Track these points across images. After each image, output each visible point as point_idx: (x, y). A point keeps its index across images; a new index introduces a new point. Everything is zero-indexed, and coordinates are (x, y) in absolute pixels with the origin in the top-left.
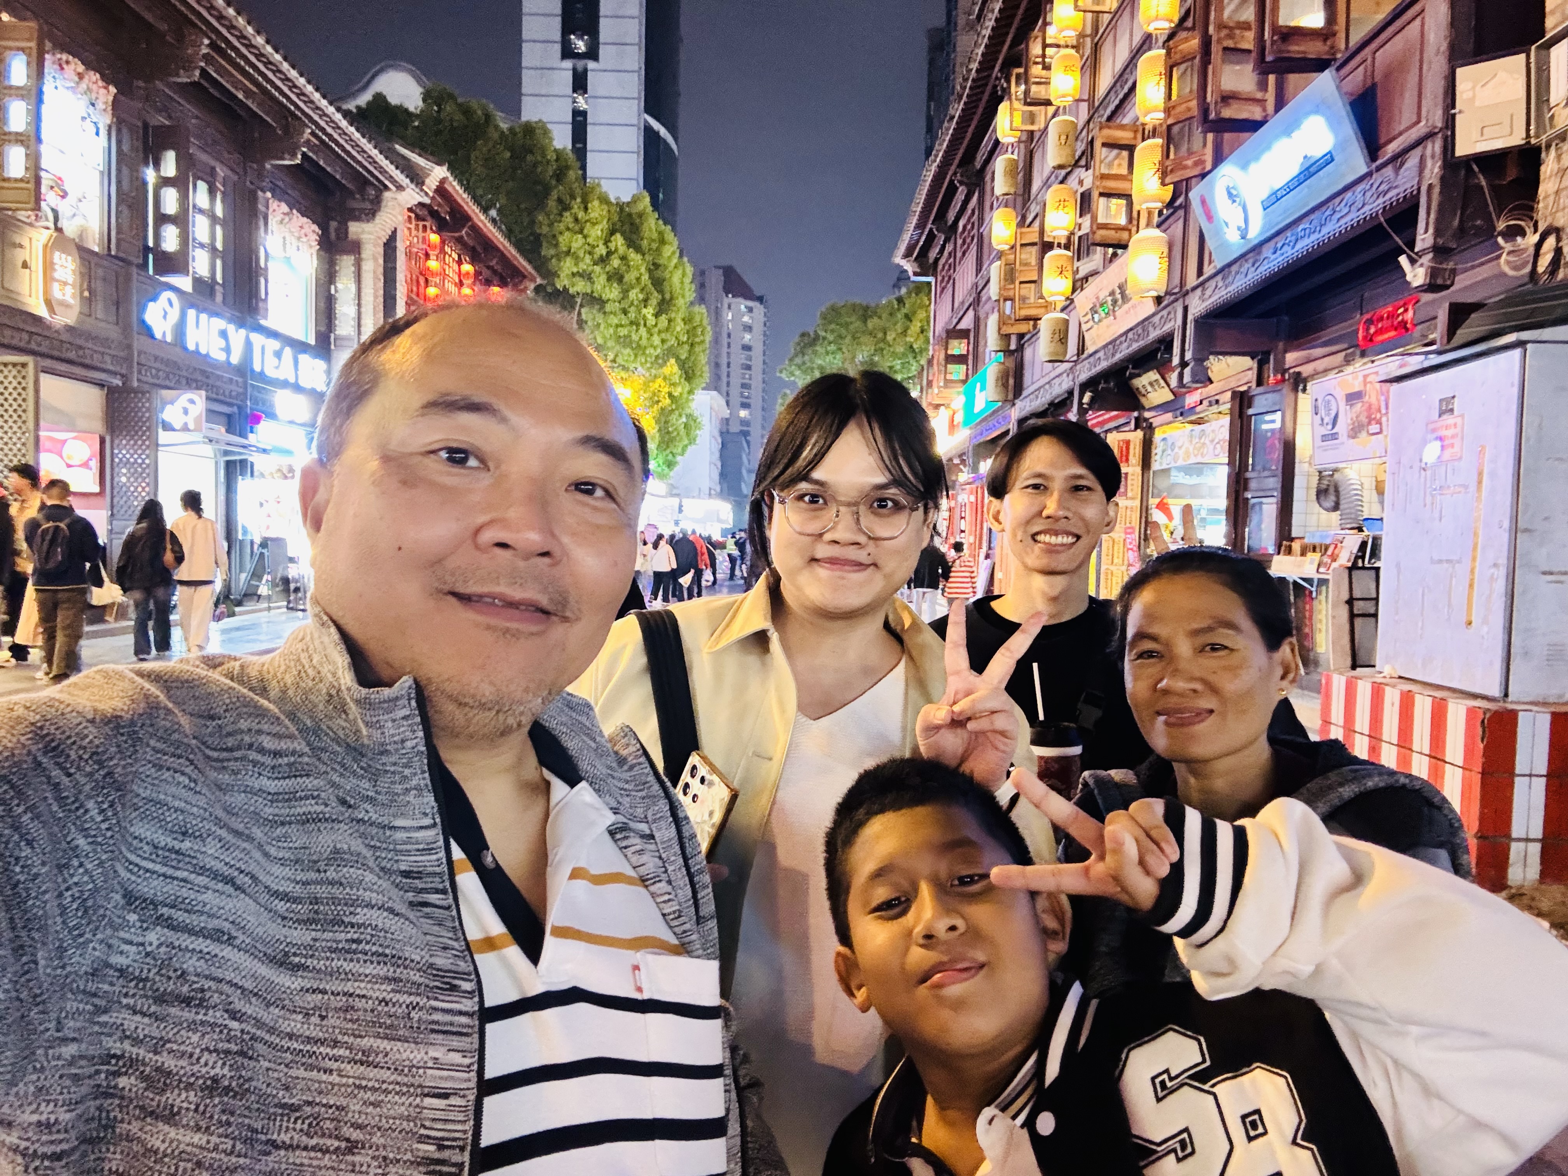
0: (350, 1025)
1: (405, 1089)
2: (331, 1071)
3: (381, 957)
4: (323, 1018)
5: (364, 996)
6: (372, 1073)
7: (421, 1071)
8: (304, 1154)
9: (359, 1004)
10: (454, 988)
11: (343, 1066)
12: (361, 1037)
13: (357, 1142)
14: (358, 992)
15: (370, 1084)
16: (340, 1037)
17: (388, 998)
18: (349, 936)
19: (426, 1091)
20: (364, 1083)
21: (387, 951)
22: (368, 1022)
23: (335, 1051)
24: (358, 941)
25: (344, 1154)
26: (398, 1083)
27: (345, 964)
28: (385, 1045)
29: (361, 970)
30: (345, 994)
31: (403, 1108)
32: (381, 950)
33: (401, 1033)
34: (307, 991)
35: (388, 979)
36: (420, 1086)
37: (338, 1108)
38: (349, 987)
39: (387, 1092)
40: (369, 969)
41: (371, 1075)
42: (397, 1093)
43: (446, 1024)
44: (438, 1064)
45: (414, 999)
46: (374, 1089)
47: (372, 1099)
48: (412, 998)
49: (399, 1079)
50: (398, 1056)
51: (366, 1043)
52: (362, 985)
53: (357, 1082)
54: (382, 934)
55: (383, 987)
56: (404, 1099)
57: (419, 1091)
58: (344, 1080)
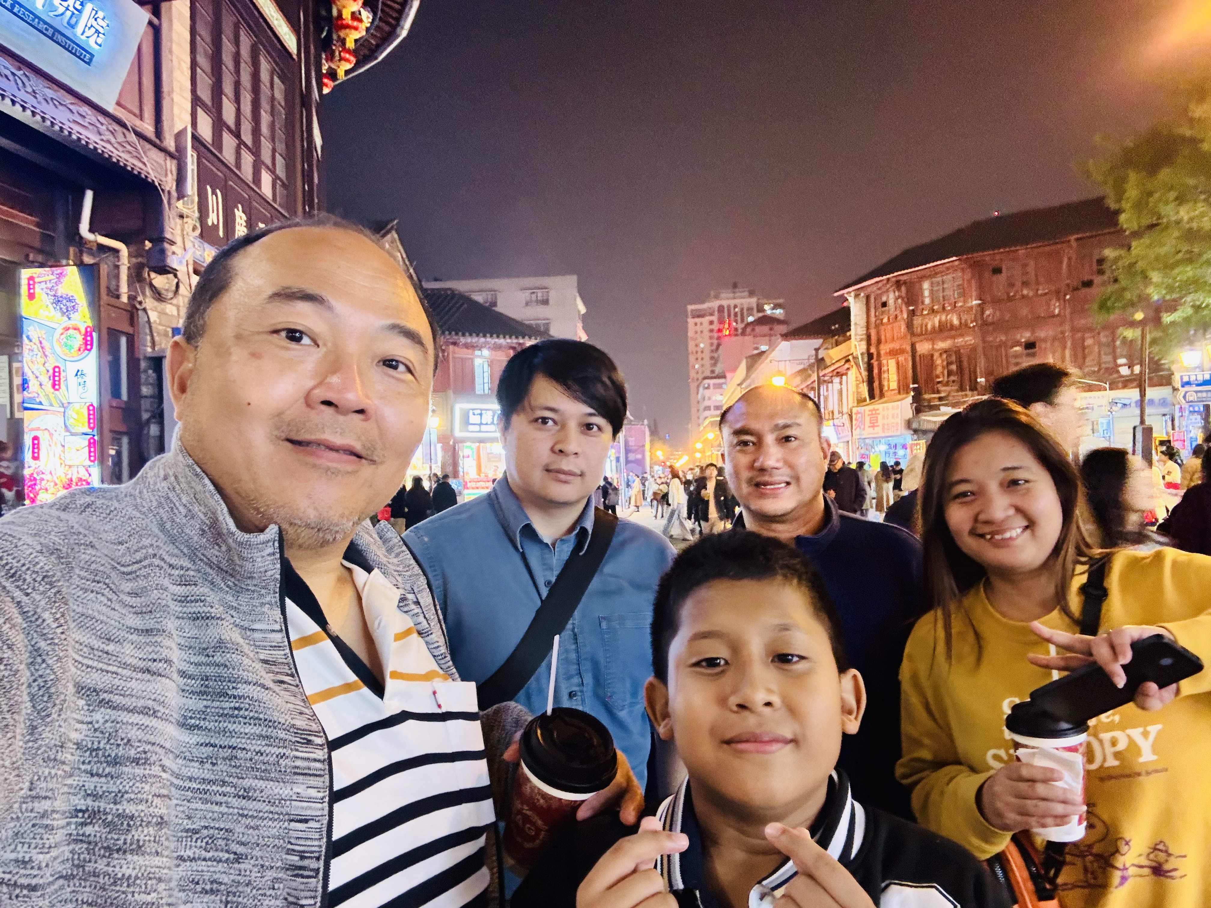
0: (234, 770)
1: (276, 816)
2: (221, 803)
3: (257, 720)
4: (213, 764)
5: (244, 749)
6: (251, 805)
7: (288, 803)
8: (204, 863)
9: (240, 754)
10: (309, 742)
11: (230, 800)
12: (243, 778)
13: (242, 855)
14: (240, 746)
15: (250, 813)
16: (227, 779)
17: (263, 750)
18: (232, 705)
19: (292, 817)
20: (246, 812)
21: (261, 716)
22: (248, 768)
23: (224, 789)
24: (239, 709)
25: (233, 863)
26: (272, 812)
27: (230, 726)
28: (261, 784)
29: (242, 730)
30: (230, 747)
31: (275, 830)
32: (256, 715)
33: (272, 775)
34: (202, 745)
35: (261, 737)
36: (287, 814)
37: (227, 830)
38: (233, 742)
39: (263, 819)
40: (248, 729)
41: (251, 806)
42: (271, 819)
43: (305, 768)
44: (300, 799)
45: (282, 751)
46: (252, 817)
47: (252, 824)
48: (280, 750)
49: (272, 809)
50: (271, 792)
51: (247, 783)
52: (243, 741)
53: (241, 812)
54: (256, 704)
55: (259, 742)
56: (276, 823)
57: (287, 817)
58: (231, 810)
